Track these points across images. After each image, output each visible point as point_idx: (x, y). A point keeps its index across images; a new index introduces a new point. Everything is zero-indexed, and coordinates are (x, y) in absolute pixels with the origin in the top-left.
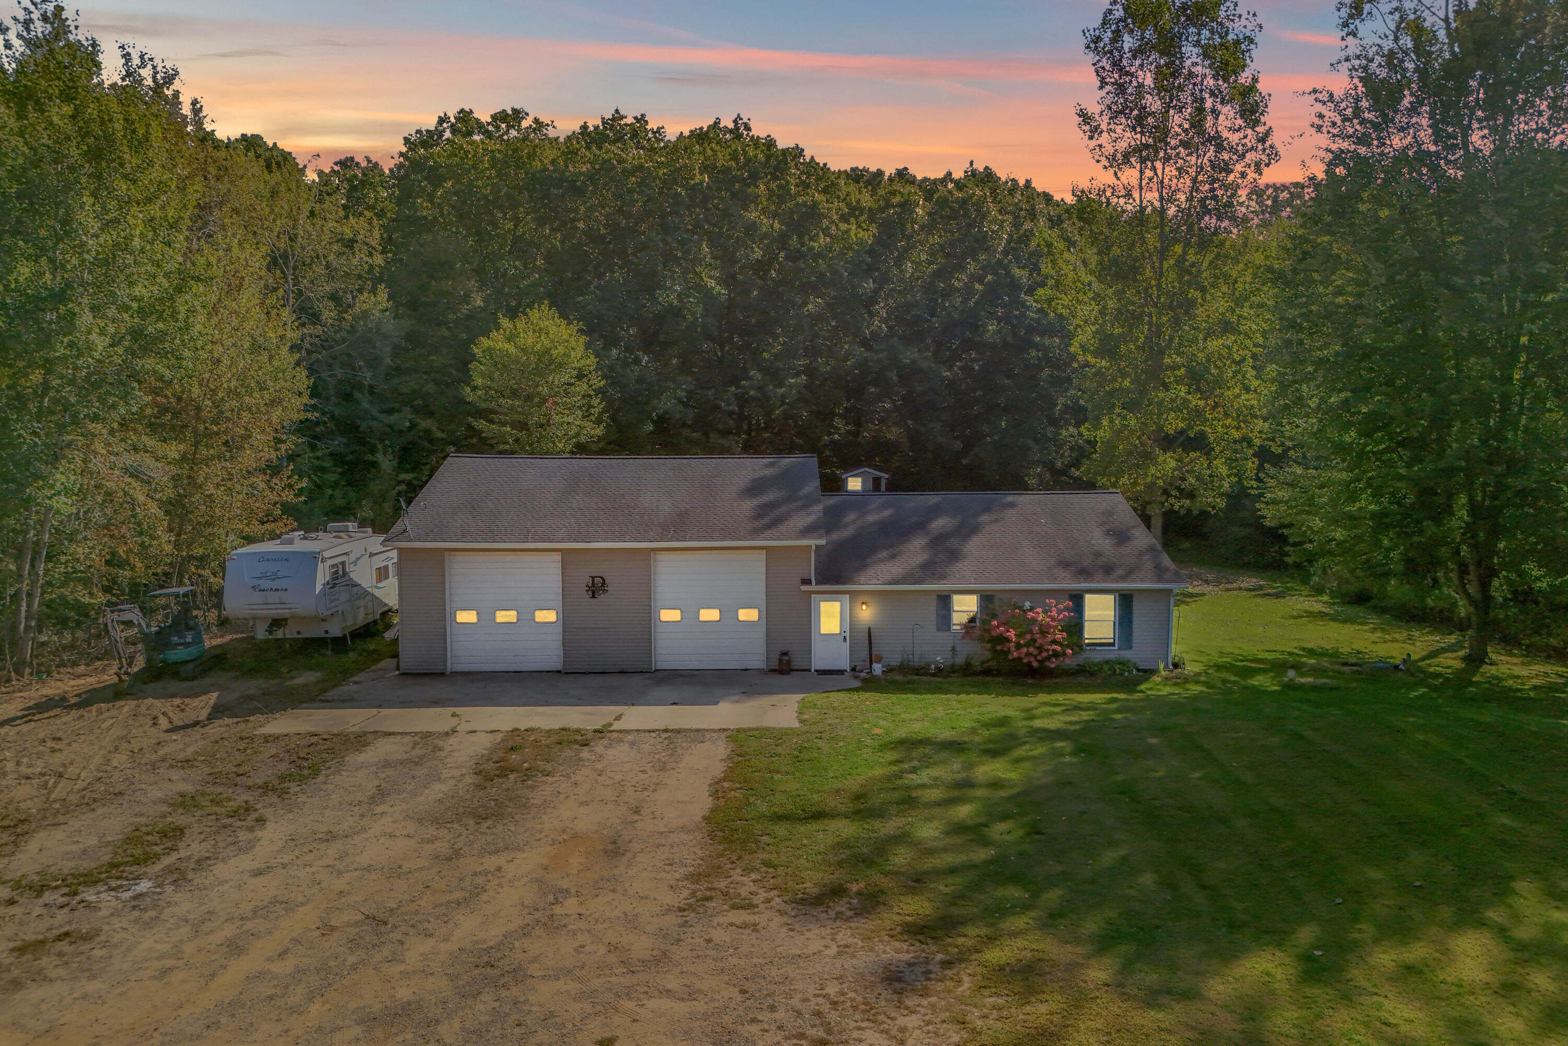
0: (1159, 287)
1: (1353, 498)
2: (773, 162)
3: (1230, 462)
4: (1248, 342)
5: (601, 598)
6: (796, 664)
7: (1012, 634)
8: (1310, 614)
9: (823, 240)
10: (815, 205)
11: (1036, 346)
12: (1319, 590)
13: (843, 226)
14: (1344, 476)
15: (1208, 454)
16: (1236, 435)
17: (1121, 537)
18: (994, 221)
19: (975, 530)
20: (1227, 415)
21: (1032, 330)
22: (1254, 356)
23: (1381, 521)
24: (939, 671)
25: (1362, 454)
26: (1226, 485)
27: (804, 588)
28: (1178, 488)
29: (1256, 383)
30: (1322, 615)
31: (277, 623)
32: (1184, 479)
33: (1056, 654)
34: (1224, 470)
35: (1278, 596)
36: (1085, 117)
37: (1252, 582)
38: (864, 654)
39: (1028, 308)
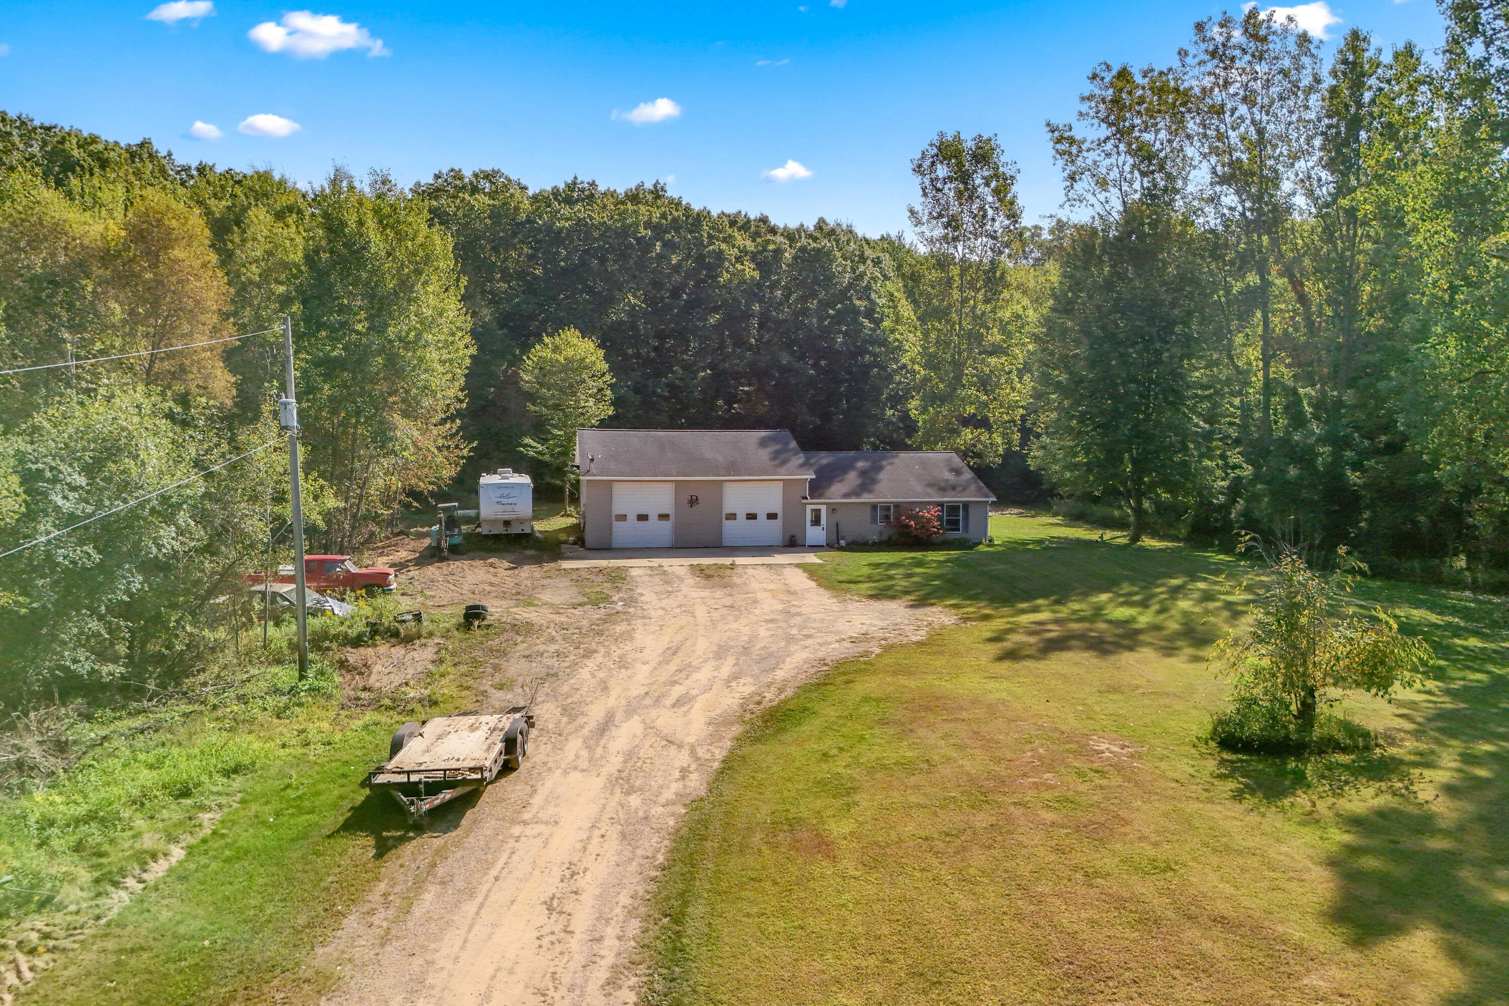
0: (960, 324)
1: (1075, 455)
2: (690, 220)
3: (1004, 435)
4: (1014, 361)
5: (695, 507)
6: (799, 542)
7: (912, 523)
8: (1052, 524)
9: (726, 276)
10: (721, 252)
11: (869, 352)
12: (1055, 515)
13: (739, 266)
14: (1071, 444)
15: (989, 430)
16: (1006, 417)
17: (958, 472)
18: (840, 265)
19: (880, 468)
20: (1001, 406)
21: (865, 341)
22: (1017, 369)
23: (1089, 467)
24: (874, 544)
25: (1080, 432)
26: (1001, 449)
27: (805, 501)
28: (972, 452)
29: (1019, 385)
30: (1057, 524)
31: (507, 523)
32: (975, 446)
33: (935, 533)
34: (999, 440)
35: (1033, 517)
36: (912, 212)
37: (1016, 511)
38: (834, 537)
39: (864, 327)
